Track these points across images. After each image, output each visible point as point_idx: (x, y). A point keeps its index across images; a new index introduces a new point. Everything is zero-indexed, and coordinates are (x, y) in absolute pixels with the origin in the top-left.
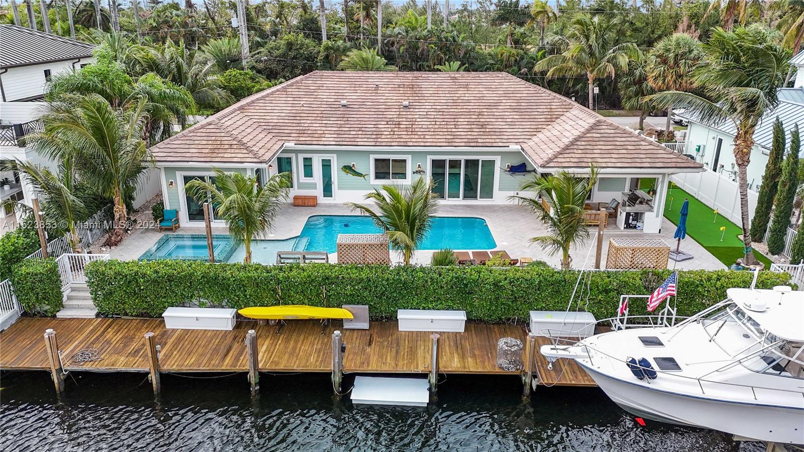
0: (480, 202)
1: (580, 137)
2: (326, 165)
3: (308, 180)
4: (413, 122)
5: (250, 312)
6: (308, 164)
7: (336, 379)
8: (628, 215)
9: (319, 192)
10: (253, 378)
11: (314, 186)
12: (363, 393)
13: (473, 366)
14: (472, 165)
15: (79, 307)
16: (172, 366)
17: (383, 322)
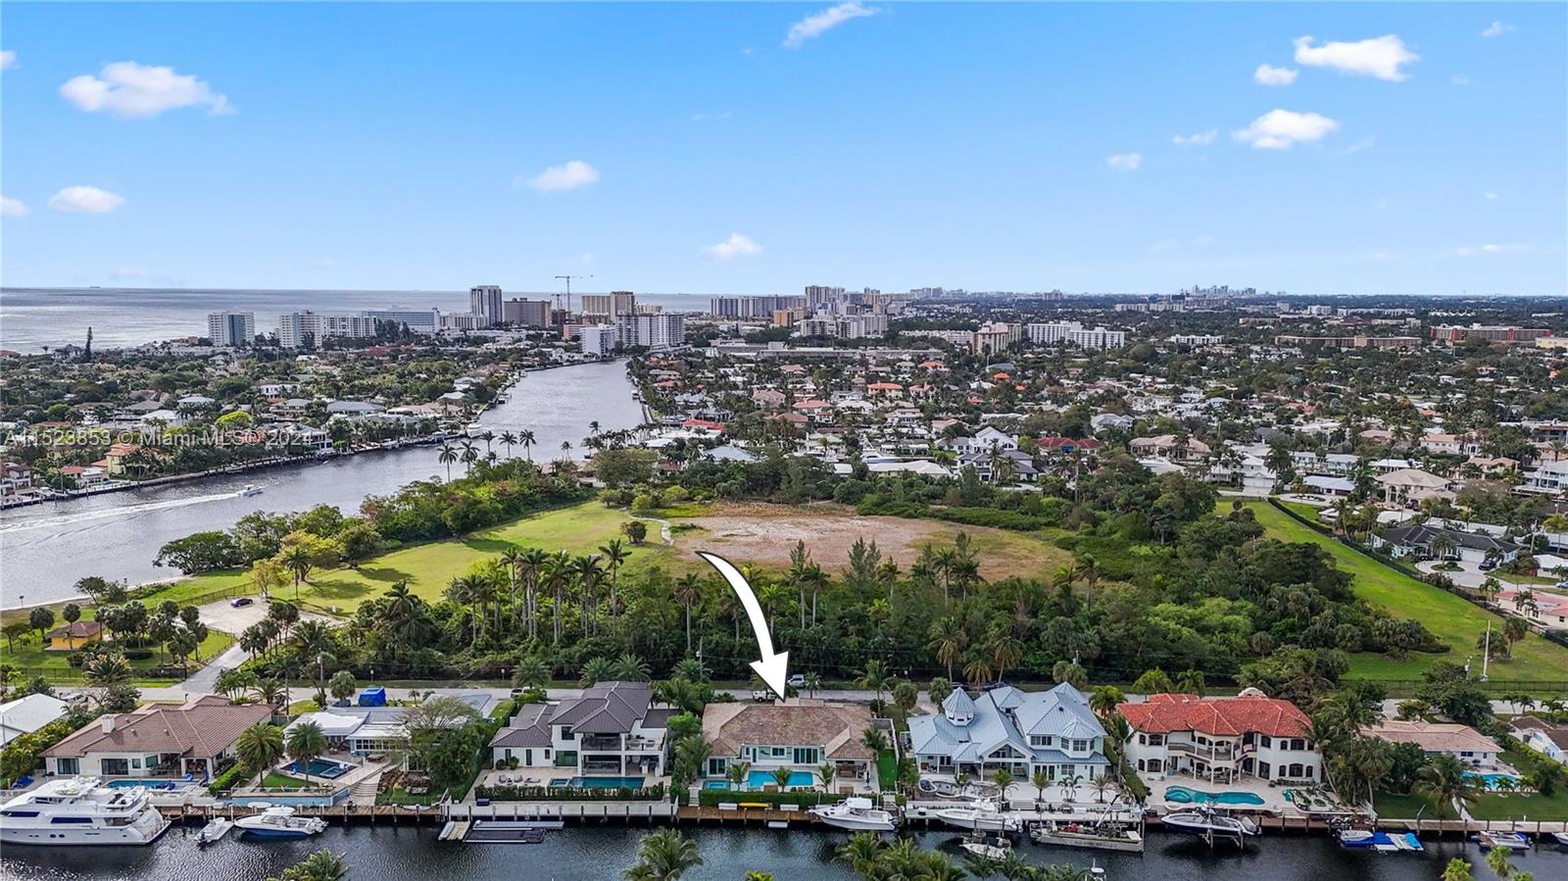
0: (812, 764)
1: (842, 745)
2: (754, 750)
3: (748, 756)
4: (787, 733)
5: (742, 804)
6: (748, 749)
7: (765, 821)
8: (858, 773)
9: (751, 761)
10: (745, 820)
11: (750, 758)
12: (771, 825)
13: (799, 818)
14: (809, 750)
15: (694, 803)
16: (724, 817)
17: (776, 807)
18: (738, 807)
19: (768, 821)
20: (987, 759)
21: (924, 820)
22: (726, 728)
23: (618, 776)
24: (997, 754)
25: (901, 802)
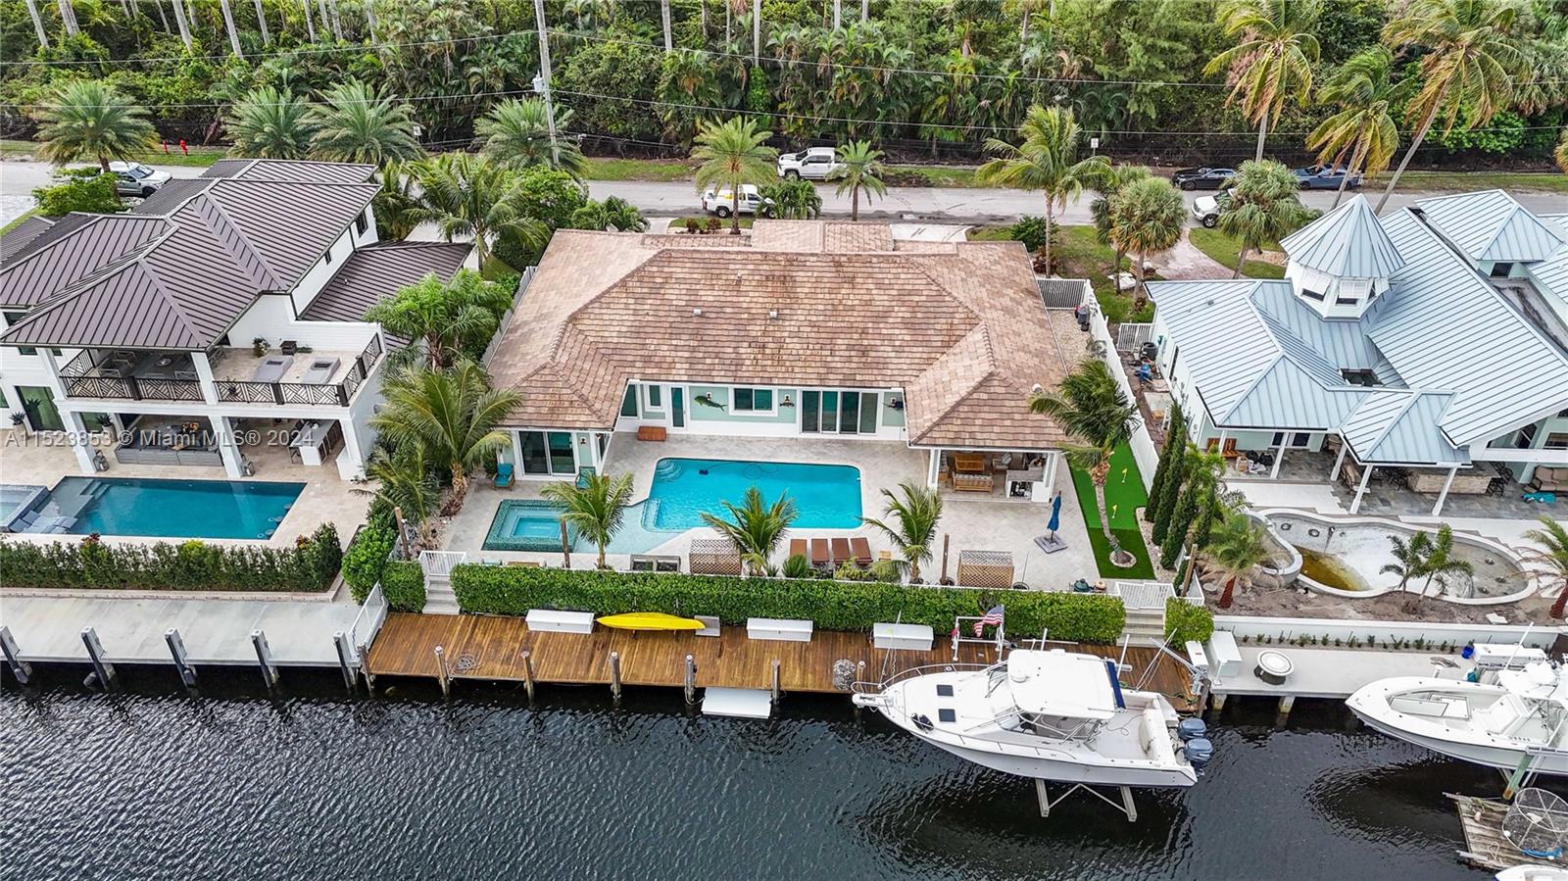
0: (859, 437)
1: (963, 399)
2: (677, 394)
3: (656, 409)
4: (781, 343)
6: (655, 390)
7: (689, 692)
8: (1014, 484)
9: (667, 422)
10: (615, 689)
11: (662, 416)
12: (713, 703)
13: (812, 685)
14: (850, 397)
15: (440, 602)
16: (542, 677)
17: (734, 627)
18: (597, 627)
19: (700, 693)
20: (1480, 453)
21: (1276, 700)
22: (586, 324)
23: (217, 476)
25: (1187, 626)
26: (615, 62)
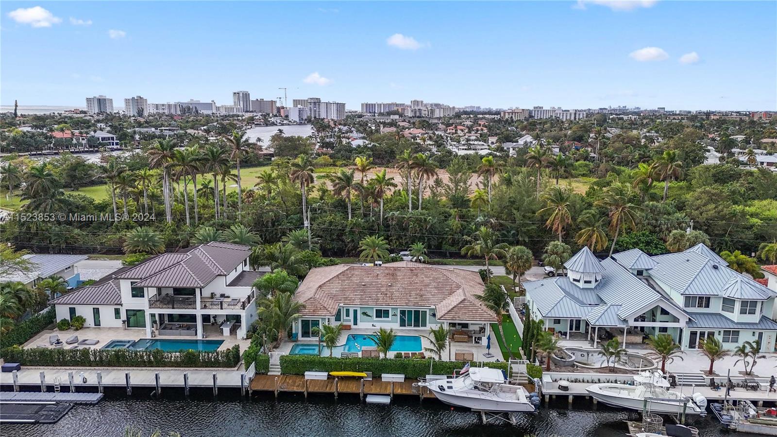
0: (421, 328)
1: (455, 306)
2: (355, 312)
3: (348, 318)
4: (392, 293)
5: (333, 373)
6: (348, 311)
7: (361, 395)
8: (475, 338)
9: (352, 323)
10: (336, 394)
11: (350, 321)
12: (370, 399)
13: (404, 392)
14: (417, 313)
15: (274, 371)
16: (310, 390)
17: (377, 377)
18: (329, 376)
19: (365, 396)
20: (632, 323)
21: (567, 397)
22: (324, 288)
23: (194, 338)
24: (642, 318)
25: (534, 372)
26: (331, 223)
